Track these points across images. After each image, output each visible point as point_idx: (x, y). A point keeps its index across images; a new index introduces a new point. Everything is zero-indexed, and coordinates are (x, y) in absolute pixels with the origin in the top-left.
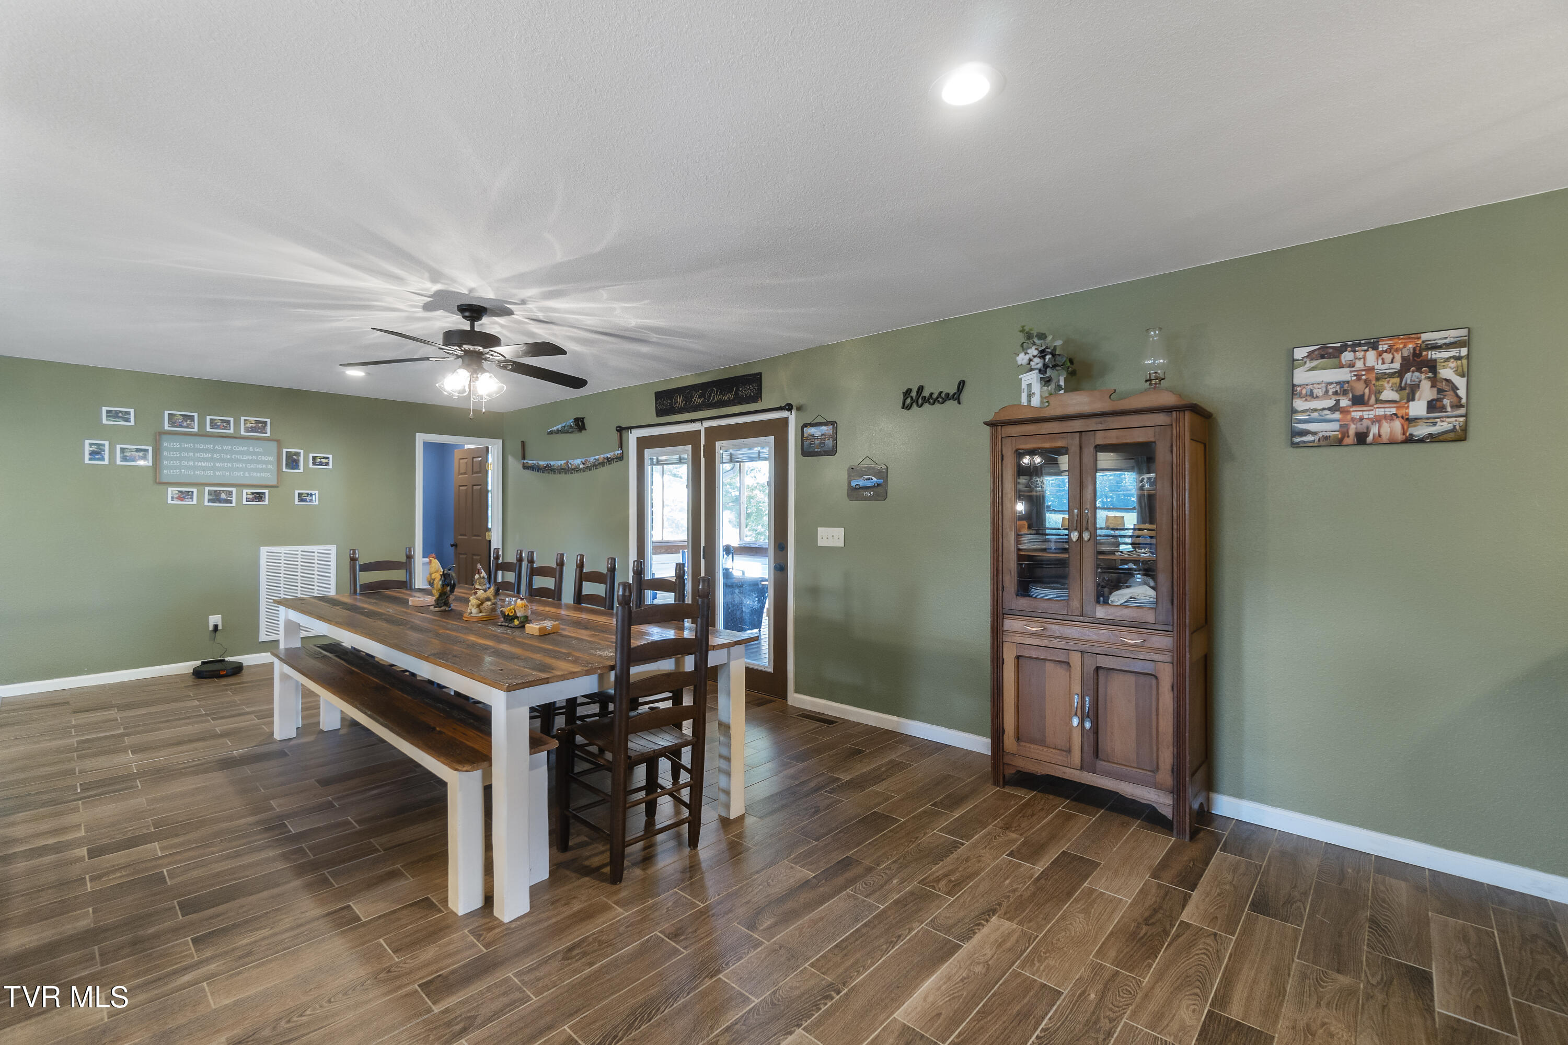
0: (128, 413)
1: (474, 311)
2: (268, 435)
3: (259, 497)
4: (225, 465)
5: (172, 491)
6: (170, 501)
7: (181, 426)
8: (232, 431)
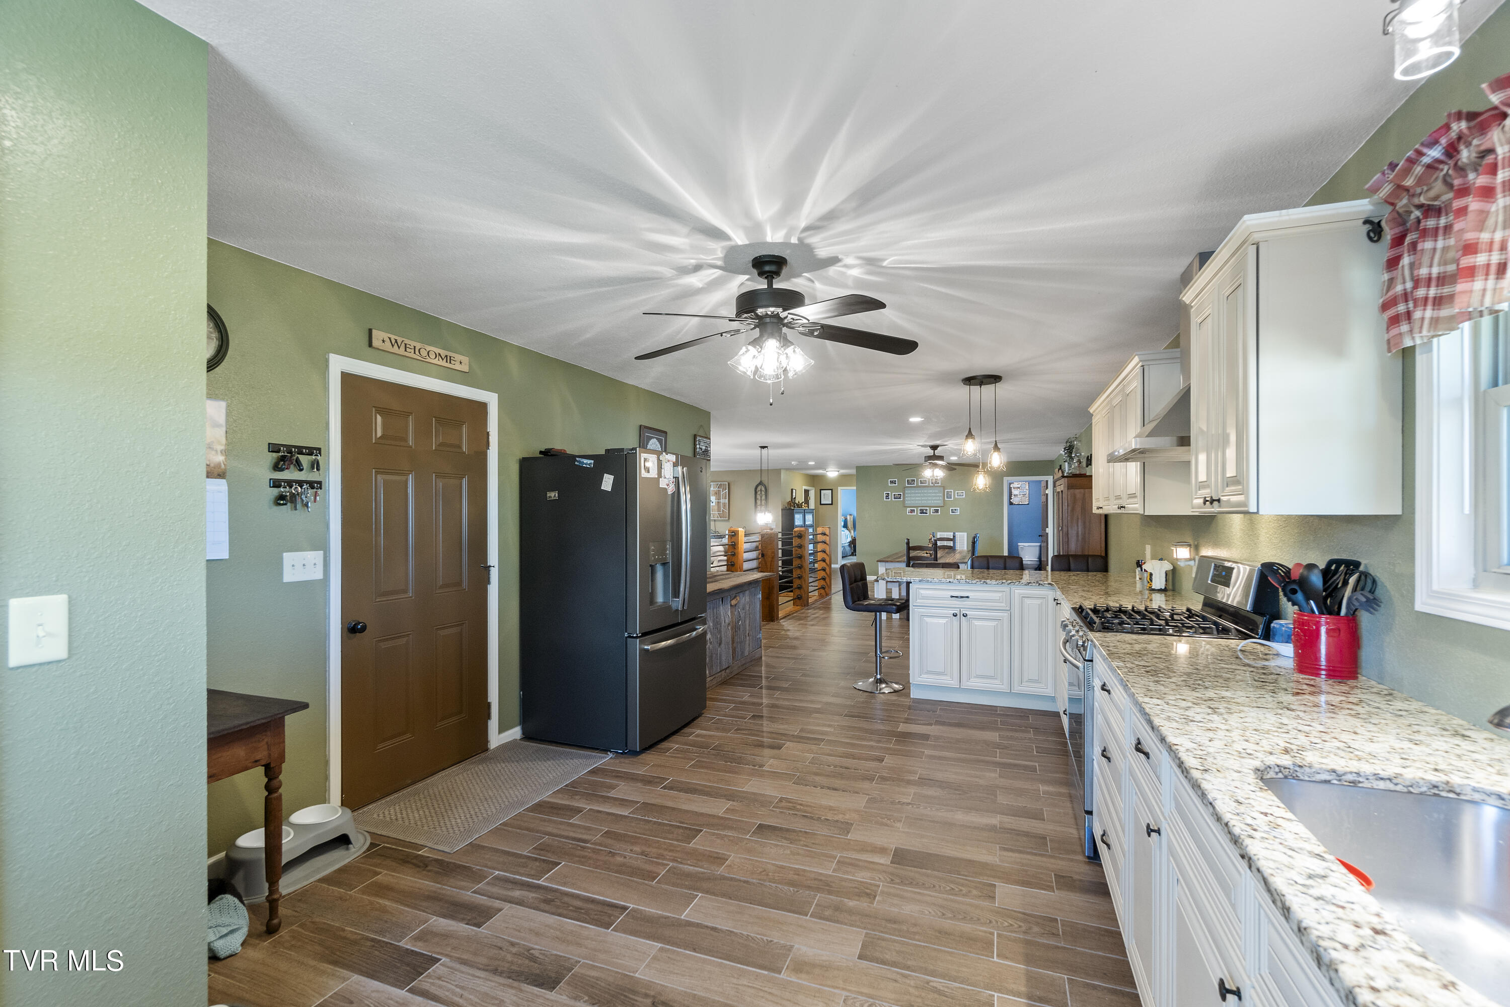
0: (896, 481)
1: (934, 448)
2: (940, 485)
3: (937, 511)
4: (925, 498)
5: (908, 509)
6: (909, 512)
7: (911, 484)
8: (927, 484)
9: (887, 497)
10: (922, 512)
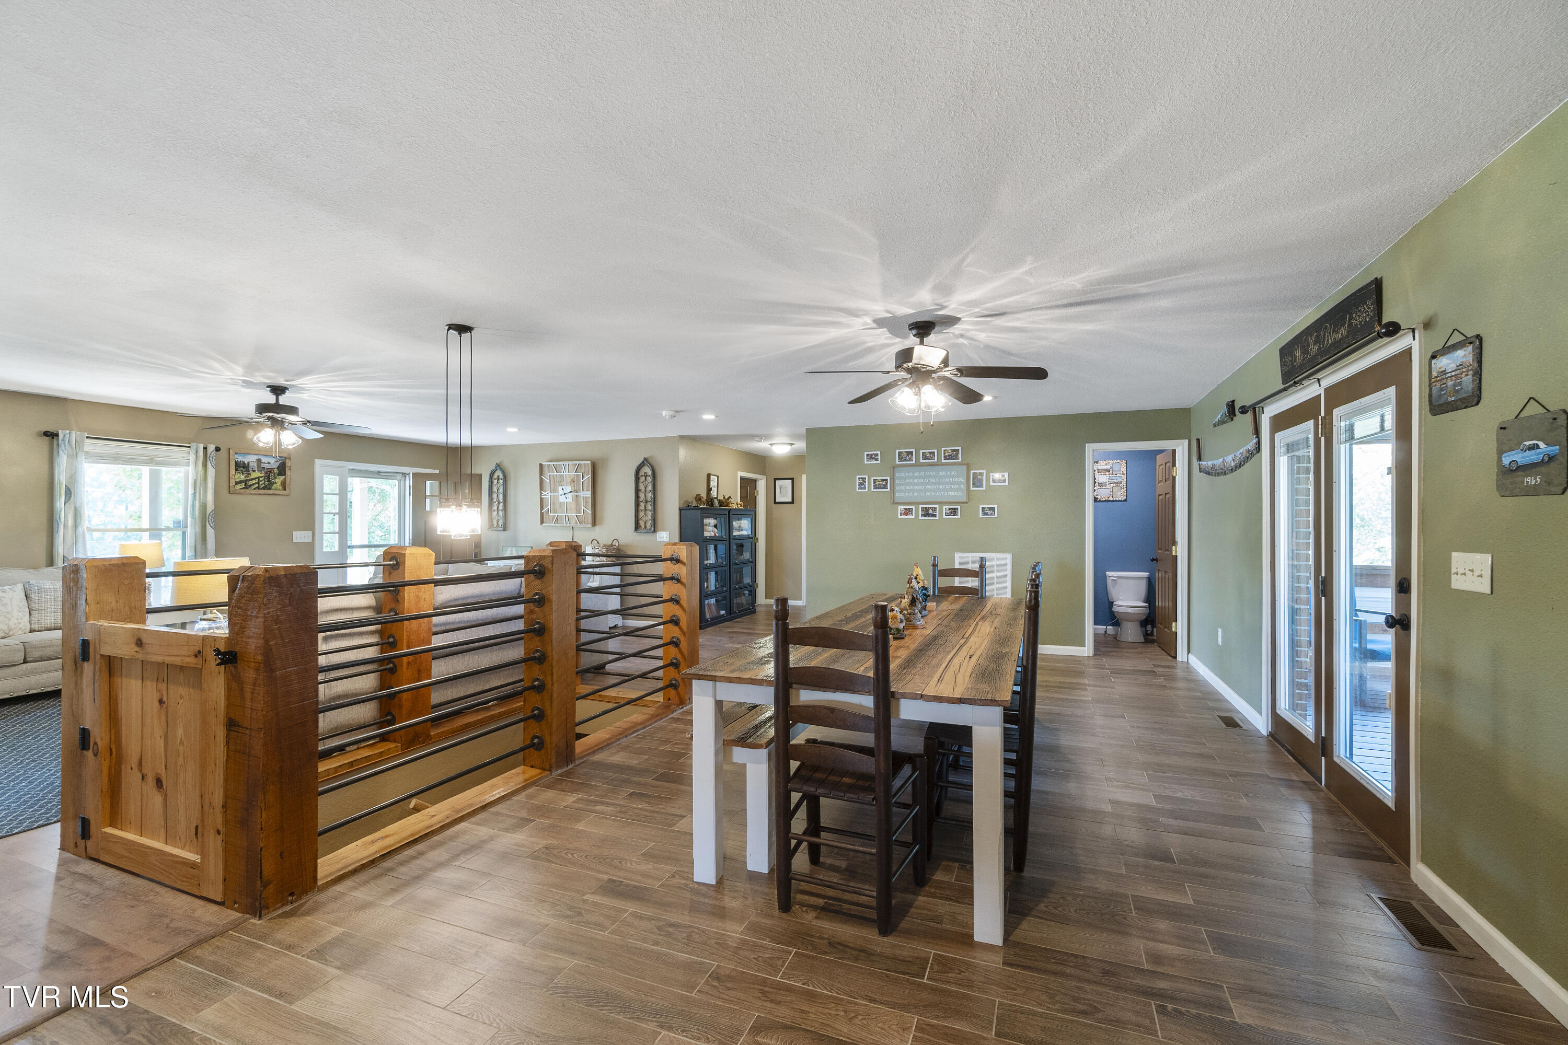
0: (877, 455)
2: (960, 460)
3: (954, 511)
4: (931, 487)
5: (901, 509)
6: (899, 517)
7: (906, 460)
8: (936, 460)
9: (862, 484)
10: (926, 513)
